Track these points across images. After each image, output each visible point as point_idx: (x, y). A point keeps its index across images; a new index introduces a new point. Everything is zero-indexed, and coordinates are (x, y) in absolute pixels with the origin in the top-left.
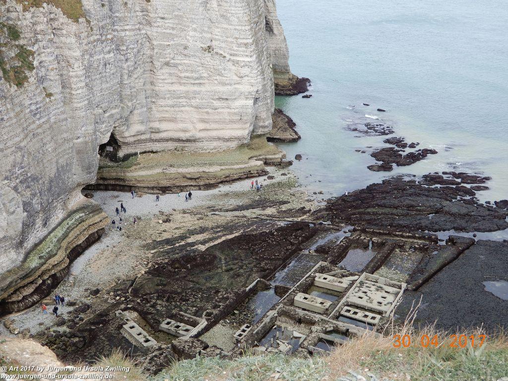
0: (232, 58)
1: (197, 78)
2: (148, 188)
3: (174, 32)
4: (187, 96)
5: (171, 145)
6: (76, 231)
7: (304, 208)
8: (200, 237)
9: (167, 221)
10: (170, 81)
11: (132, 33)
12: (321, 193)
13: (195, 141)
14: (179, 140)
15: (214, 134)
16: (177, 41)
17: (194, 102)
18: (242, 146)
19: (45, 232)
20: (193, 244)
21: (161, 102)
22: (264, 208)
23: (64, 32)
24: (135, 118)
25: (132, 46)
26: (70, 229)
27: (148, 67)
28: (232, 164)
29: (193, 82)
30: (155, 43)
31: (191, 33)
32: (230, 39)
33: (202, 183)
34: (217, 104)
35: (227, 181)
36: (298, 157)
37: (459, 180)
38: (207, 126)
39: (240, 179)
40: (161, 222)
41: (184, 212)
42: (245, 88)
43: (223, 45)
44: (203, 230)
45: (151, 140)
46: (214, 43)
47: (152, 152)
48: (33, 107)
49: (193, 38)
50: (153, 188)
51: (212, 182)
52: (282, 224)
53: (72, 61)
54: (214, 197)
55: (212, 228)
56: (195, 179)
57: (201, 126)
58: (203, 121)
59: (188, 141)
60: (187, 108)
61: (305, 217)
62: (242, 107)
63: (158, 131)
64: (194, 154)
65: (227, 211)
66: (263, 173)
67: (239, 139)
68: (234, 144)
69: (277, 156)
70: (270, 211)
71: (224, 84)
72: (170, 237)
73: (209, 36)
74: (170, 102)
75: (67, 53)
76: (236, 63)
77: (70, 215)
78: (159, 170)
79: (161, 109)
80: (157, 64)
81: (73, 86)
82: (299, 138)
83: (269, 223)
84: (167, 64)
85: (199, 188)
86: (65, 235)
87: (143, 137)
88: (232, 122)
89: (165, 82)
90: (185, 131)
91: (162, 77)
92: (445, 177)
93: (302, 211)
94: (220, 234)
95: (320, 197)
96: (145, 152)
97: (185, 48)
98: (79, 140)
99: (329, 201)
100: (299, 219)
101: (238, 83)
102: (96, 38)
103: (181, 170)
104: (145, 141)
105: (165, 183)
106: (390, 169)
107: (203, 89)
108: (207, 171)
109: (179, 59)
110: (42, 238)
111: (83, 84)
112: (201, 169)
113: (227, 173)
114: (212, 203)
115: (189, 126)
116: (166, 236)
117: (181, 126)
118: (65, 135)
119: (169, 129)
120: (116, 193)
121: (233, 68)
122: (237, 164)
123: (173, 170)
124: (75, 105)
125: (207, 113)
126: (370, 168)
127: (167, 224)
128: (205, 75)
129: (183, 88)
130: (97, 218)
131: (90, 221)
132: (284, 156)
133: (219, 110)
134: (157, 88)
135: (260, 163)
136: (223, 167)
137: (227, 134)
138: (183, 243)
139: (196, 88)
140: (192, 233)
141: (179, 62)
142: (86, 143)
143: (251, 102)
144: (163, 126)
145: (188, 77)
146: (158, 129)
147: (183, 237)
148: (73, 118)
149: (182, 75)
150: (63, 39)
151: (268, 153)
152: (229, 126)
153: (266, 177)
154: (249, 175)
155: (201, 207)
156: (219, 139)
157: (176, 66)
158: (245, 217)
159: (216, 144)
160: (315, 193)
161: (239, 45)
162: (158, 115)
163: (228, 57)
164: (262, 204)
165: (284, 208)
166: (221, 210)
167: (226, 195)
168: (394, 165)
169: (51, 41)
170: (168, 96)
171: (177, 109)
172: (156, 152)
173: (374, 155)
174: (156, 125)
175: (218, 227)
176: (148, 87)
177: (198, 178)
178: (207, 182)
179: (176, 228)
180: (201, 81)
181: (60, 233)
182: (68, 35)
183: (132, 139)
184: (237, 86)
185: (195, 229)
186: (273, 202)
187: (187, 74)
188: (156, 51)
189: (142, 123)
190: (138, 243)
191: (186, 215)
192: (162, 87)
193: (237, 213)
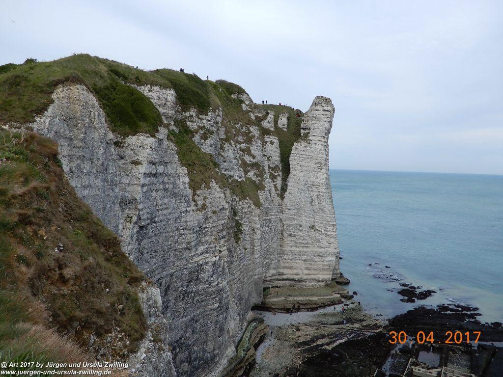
0: (326, 233)
1: (306, 244)
2: (278, 309)
3: (295, 217)
4: (300, 254)
5: (287, 283)
6: (254, 335)
7: (376, 324)
8: (323, 341)
9: (298, 330)
10: (291, 245)
11: (274, 217)
12: (380, 315)
13: (302, 281)
14: (293, 280)
15: (313, 277)
16: (297, 222)
17: (303, 257)
18: (327, 285)
19: (242, 334)
20: (322, 345)
21: (285, 257)
22: (353, 323)
23: (253, 214)
24: (272, 266)
25: (274, 224)
26: (252, 333)
27: (279, 236)
28: (324, 296)
29: (303, 246)
30: (284, 223)
31: (304, 218)
32: (324, 222)
33: (309, 307)
34: (316, 259)
35: (322, 307)
36: (355, 293)
37: (460, 309)
38: (310, 272)
39: (329, 305)
40: (295, 331)
41: (306, 325)
42: (332, 250)
43: (321, 225)
44: (323, 337)
45: (278, 280)
46: (316, 224)
47: (277, 287)
48: (241, 256)
49: (305, 221)
50: (281, 309)
51: (314, 306)
52: (369, 334)
53: (256, 230)
54: (318, 316)
55: (328, 336)
56: (304, 304)
57: (306, 272)
58: (307, 269)
59: (298, 281)
60: (299, 261)
61: (380, 330)
62: (330, 261)
63: (282, 274)
64: (301, 289)
65: (331, 325)
66: (340, 302)
67: (326, 280)
68: (323, 284)
69: (345, 292)
70: (357, 325)
71: (321, 247)
72: (304, 340)
73: (313, 220)
74: (290, 257)
75: (254, 225)
76: (327, 235)
77: (249, 323)
78: (283, 298)
79: (285, 261)
80: (285, 235)
81: (256, 245)
82: (349, 282)
83: (360, 333)
84: (290, 235)
85: (308, 310)
86: (251, 336)
87: (274, 278)
88: (324, 270)
89: (289, 246)
90: (297, 274)
91: (287, 242)
92: (451, 307)
93: (376, 326)
94: (334, 339)
95: (382, 318)
96: (273, 287)
97: (301, 226)
98: (256, 277)
99: (389, 320)
100: (378, 331)
101: (329, 247)
102: (265, 218)
103: (295, 299)
104: (274, 280)
105: (288, 306)
106: (413, 301)
107: (308, 250)
108: (311, 299)
109: (297, 232)
110: (241, 337)
111: (259, 244)
112: (308, 298)
113: (322, 301)
114: (319, 319)
115: (300, 272)
116: (302, 340)
117: (295, 271)
118: (250, 273)
119: (289, 273)
120: (259, 312)
121: (325, 238)
122: (327, 295)
123: (291, 298)
124: (255, 256)
125: (310, 264)
126: (402, 300)
127: (298, 332)
128: (310, 242)
129: (298, 249)
130: (262, 327)
131: (259, 328)
132: (348, 292)
133: (318, 263)
134: (284, 249)
135: (339, 296)
136: (319, 298)
137: (321, 277)
138: (315, 344)
139: (305, 249)
140: (318, 338)
141: (297, 234)
142: (259, 278)
143: (334, 259)
144: (285, 271)
145: (301, 243)
146: (283, 273)
147: (313, 341)
148: (253, 263)
149: (298, 241)
150: (252, 217)
151: (339, 290)
152: (321, 273)
153: (343, 305)
154: (333, 303)
155: (314, 322)
156: (316, 280)
157: (295, 236)
158: (345, 329)
159: (313, 283)
160: (377, 315)
161: (330, 225)
162: (283, 265)
163: (323, 232)
164: (350, 321)
165: (364, 323)
166: (327, 324)
167: (325, 315)
168: (416, 299)
169: (248, 218)
170: (290, 253)
171: (294, 261)
172: (279, 287)
173: (399, 293)
174: (281, 270)
175: (331, 335)
176: (279, 248)
177: (306, 304)
178: (312, 306)
179: (306, 335)
180: (308, 245)
181: (248, 335)
182: (254, 216)
183: (269, 279)
184: (327, 249)
185: (318, 336)
186: (356, 320)
187: (301, 241)
188: (285, 227)
189: (275, 269)
190: (287, 343)
191: (307, 327)
192: (287, 248)
193: (338, 326)
